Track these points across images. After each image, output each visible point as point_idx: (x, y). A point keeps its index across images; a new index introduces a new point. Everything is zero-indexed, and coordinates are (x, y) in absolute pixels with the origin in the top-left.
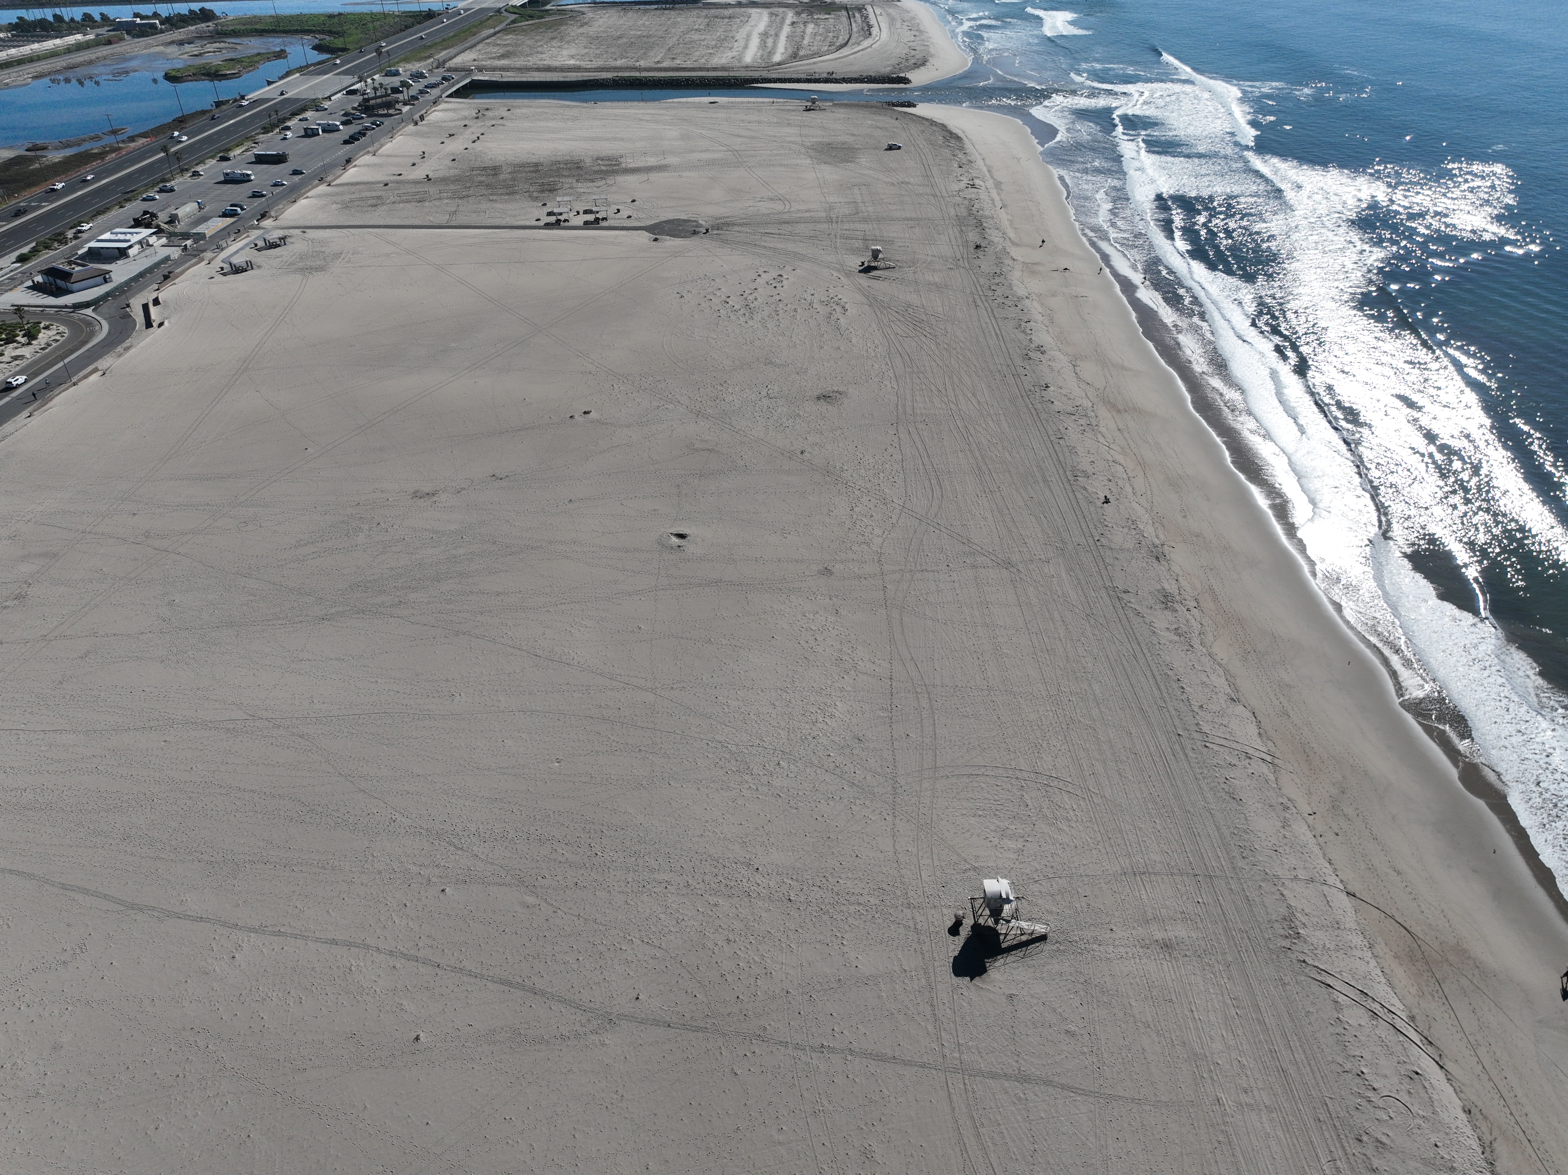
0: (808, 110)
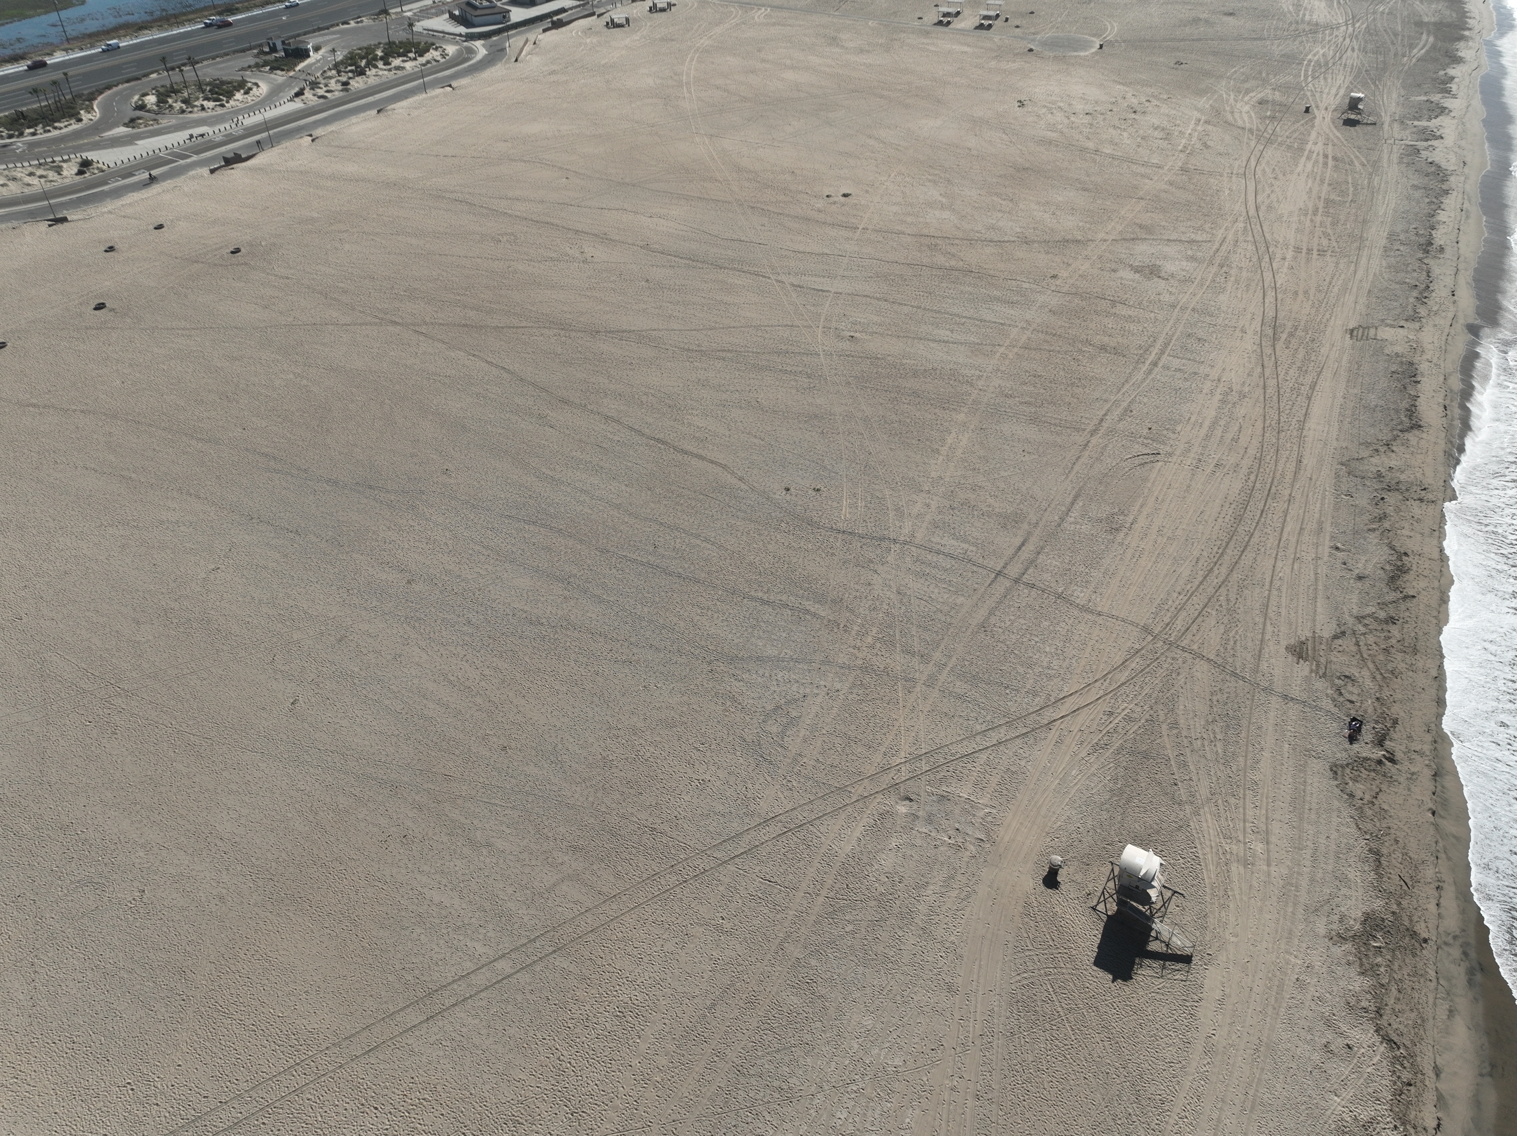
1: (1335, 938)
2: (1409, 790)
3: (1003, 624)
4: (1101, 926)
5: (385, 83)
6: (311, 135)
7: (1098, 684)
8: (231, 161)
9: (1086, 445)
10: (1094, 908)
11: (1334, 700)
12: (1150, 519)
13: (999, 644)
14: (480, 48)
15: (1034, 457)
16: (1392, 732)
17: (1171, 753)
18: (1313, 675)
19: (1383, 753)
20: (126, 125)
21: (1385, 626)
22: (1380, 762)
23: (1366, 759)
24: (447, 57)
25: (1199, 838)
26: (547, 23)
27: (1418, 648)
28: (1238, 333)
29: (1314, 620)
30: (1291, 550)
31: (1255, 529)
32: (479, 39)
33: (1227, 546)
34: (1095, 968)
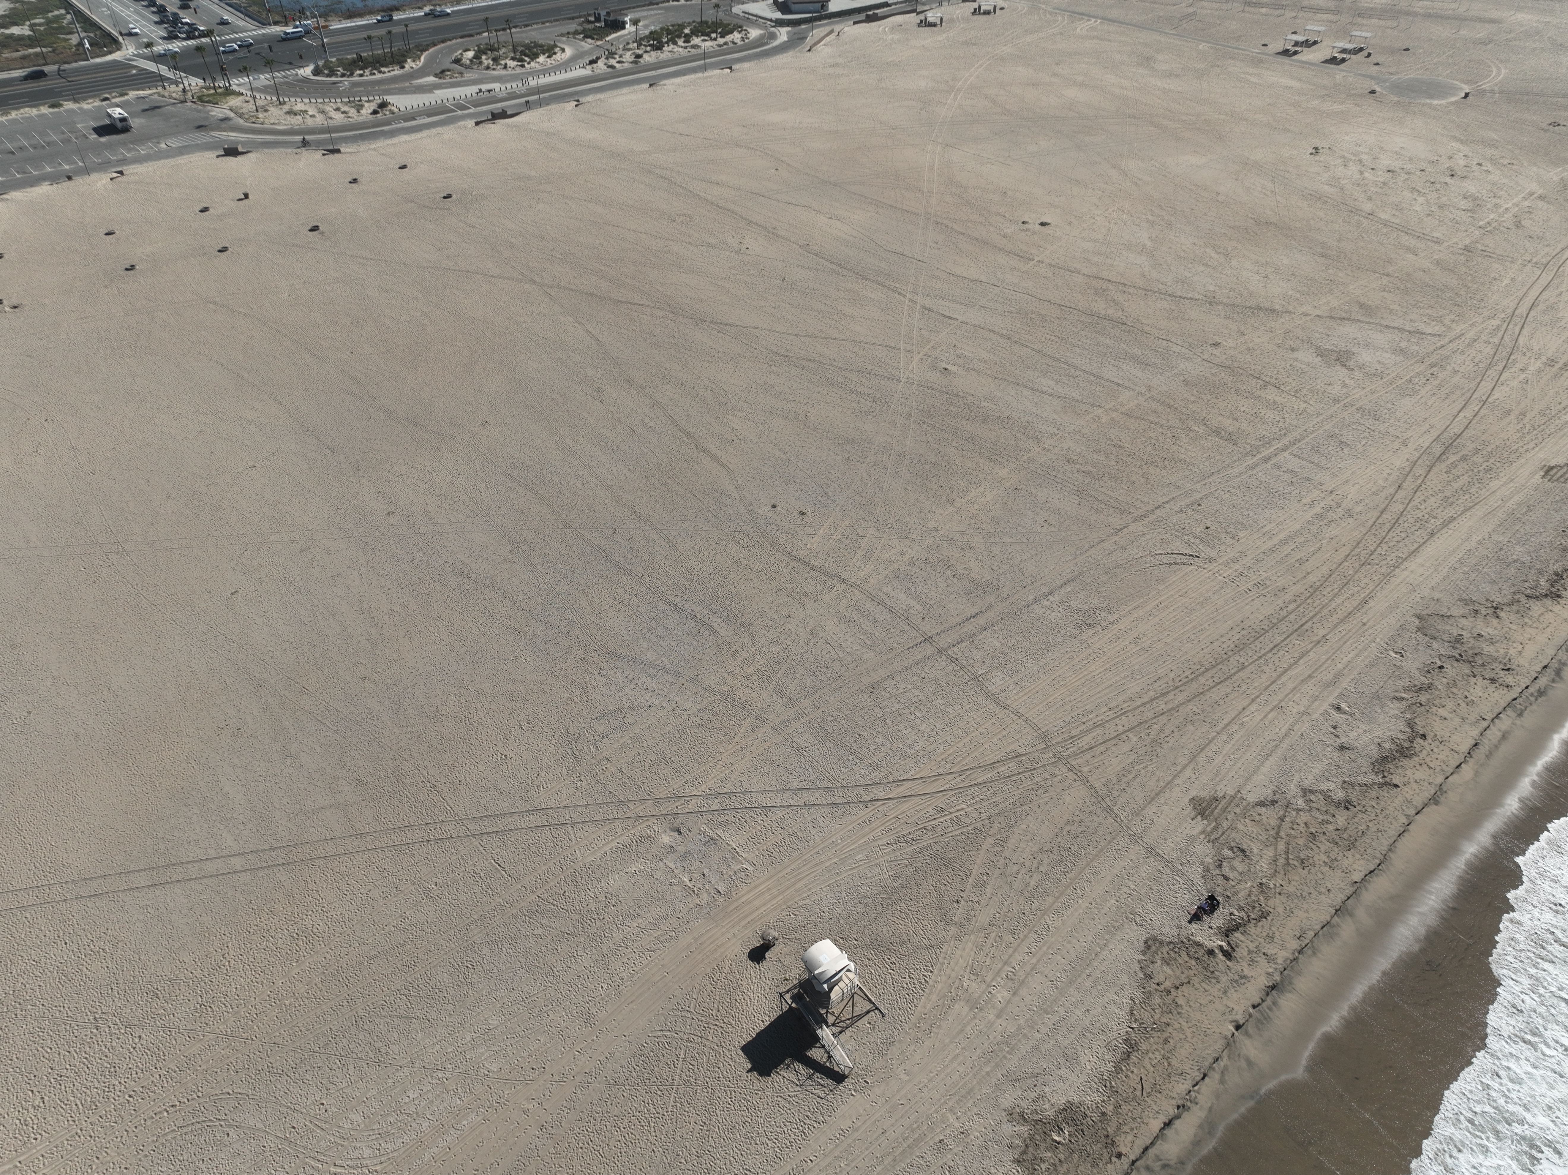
1: (1015, 1116)
2: (1225, 992)
3: (895, 690)
4: (775, 1015)
5: (677, 59)
6: (578, 101)
7: (950, 777)
8: (496, 116)
9: (1121, 530)
10: (781, 996)
11: (1207, 870)
12: (1136, 622)
13: (877, 709)
14: (783, 34)
15: (1053, 529)
16: (1251, 925)
17: (976, 870)
18: (1202, 836)
19: (1223, 944)
20: (436, 75)
21: (1332, 809)
22: (1211, 952)
23: (1199, 944)
24: (746, 41)
25: (942, 964)
26: (862, 16)
27: (1357, 844)
28: (1396, 445)
29: (1248, 779)
30: (1280, 696)
31: (1251, 663)
32: (788, 26)
33: (1204, 672)
34: (740, 1052)
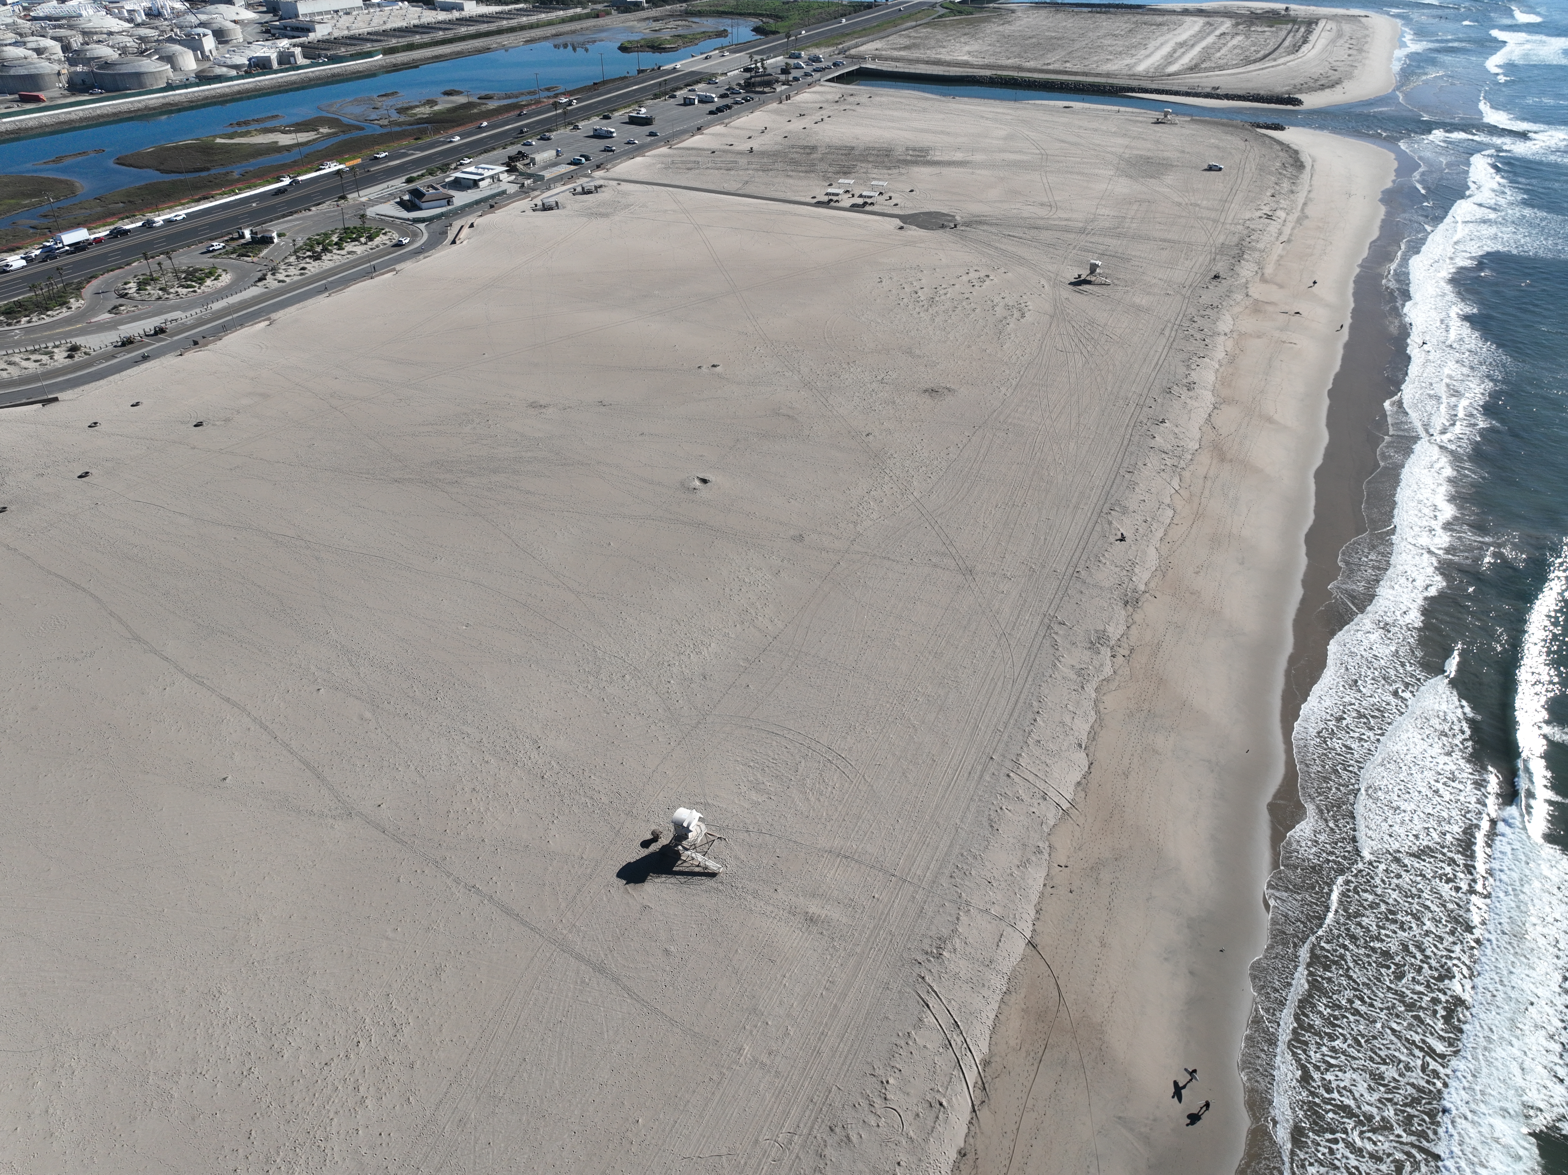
0: (1158, 122)
5: (341, 266)
6: (269, 318)
14: (424, 232)
20: (110, 312)
26: (487, 207)
32: (423, 223)
